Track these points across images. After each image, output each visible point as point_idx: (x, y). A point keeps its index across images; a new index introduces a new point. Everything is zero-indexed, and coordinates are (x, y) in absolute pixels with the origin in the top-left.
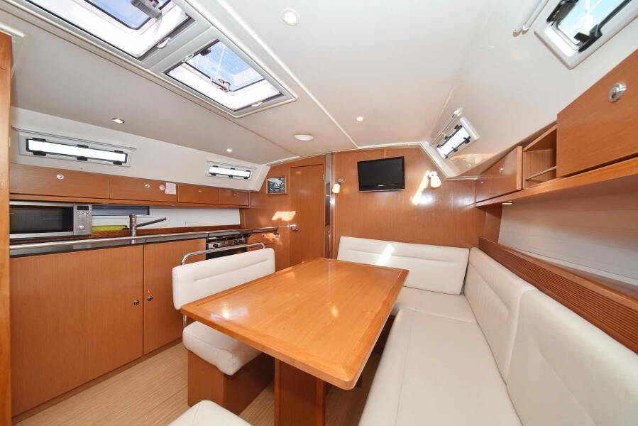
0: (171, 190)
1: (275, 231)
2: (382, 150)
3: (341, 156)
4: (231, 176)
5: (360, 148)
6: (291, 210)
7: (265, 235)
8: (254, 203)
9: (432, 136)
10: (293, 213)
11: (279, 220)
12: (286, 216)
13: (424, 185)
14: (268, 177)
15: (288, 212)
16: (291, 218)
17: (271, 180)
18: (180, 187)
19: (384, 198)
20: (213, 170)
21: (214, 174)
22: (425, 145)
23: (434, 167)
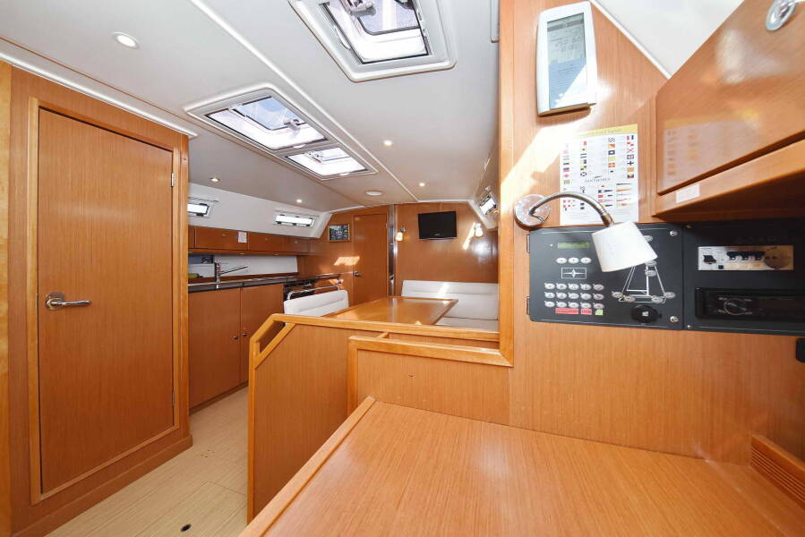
0: (242, 239)
1: (338, 277)
2: (438, 204)
3: (404, 208)
4: (295, 224)
5: (420, 201)
6: (355, 255)
7: (330, 281)
8: (313, 251)
9: (477, 196)
10: (358, 258)
11: (342, 266)
12: (349, 261)
13: (471, 234)
14: (329, 224)
15: (351, 258)
16: (355, 263)
17: (332, 227)
18: (250, 235)
19: (439, 245)
20: (279, 218)
21: (279, 223)
22: (472, 203)
23: (478, 220)
